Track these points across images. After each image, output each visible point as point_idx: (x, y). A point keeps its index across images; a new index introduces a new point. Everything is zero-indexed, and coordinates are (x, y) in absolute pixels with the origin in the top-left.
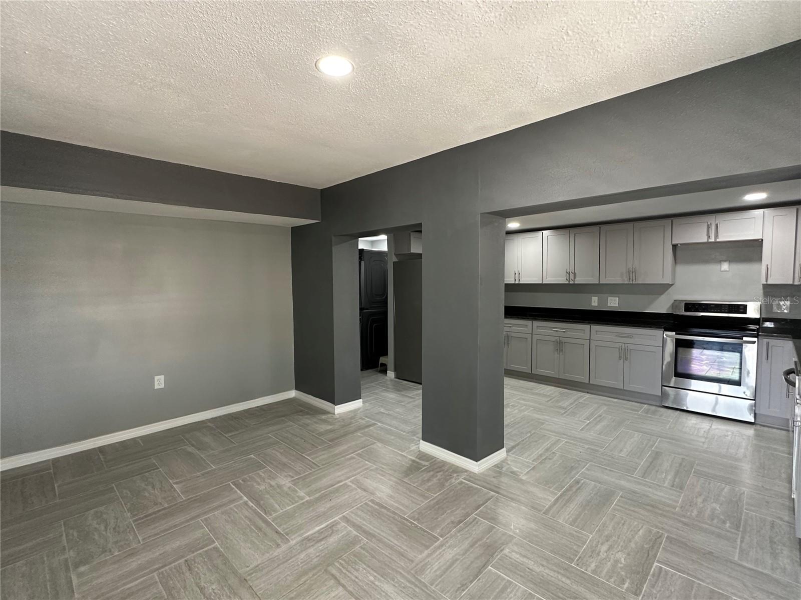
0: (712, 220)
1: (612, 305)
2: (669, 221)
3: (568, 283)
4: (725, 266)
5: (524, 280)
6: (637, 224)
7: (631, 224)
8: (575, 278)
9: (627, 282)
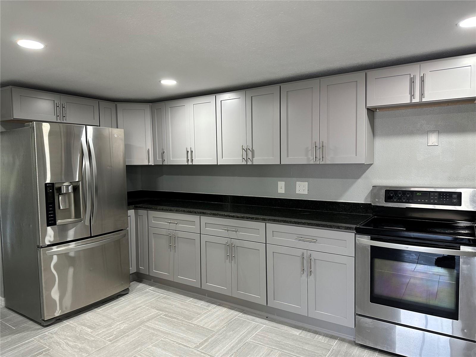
0: (415, 70)
1: (302, 192)
2: (362, 74)
3: (246, 164)
4: (433, 139)
5: (198, 160)
6: (324, 80)
7: (316, 81)
8: (253, 156)
9: (312, 162)
